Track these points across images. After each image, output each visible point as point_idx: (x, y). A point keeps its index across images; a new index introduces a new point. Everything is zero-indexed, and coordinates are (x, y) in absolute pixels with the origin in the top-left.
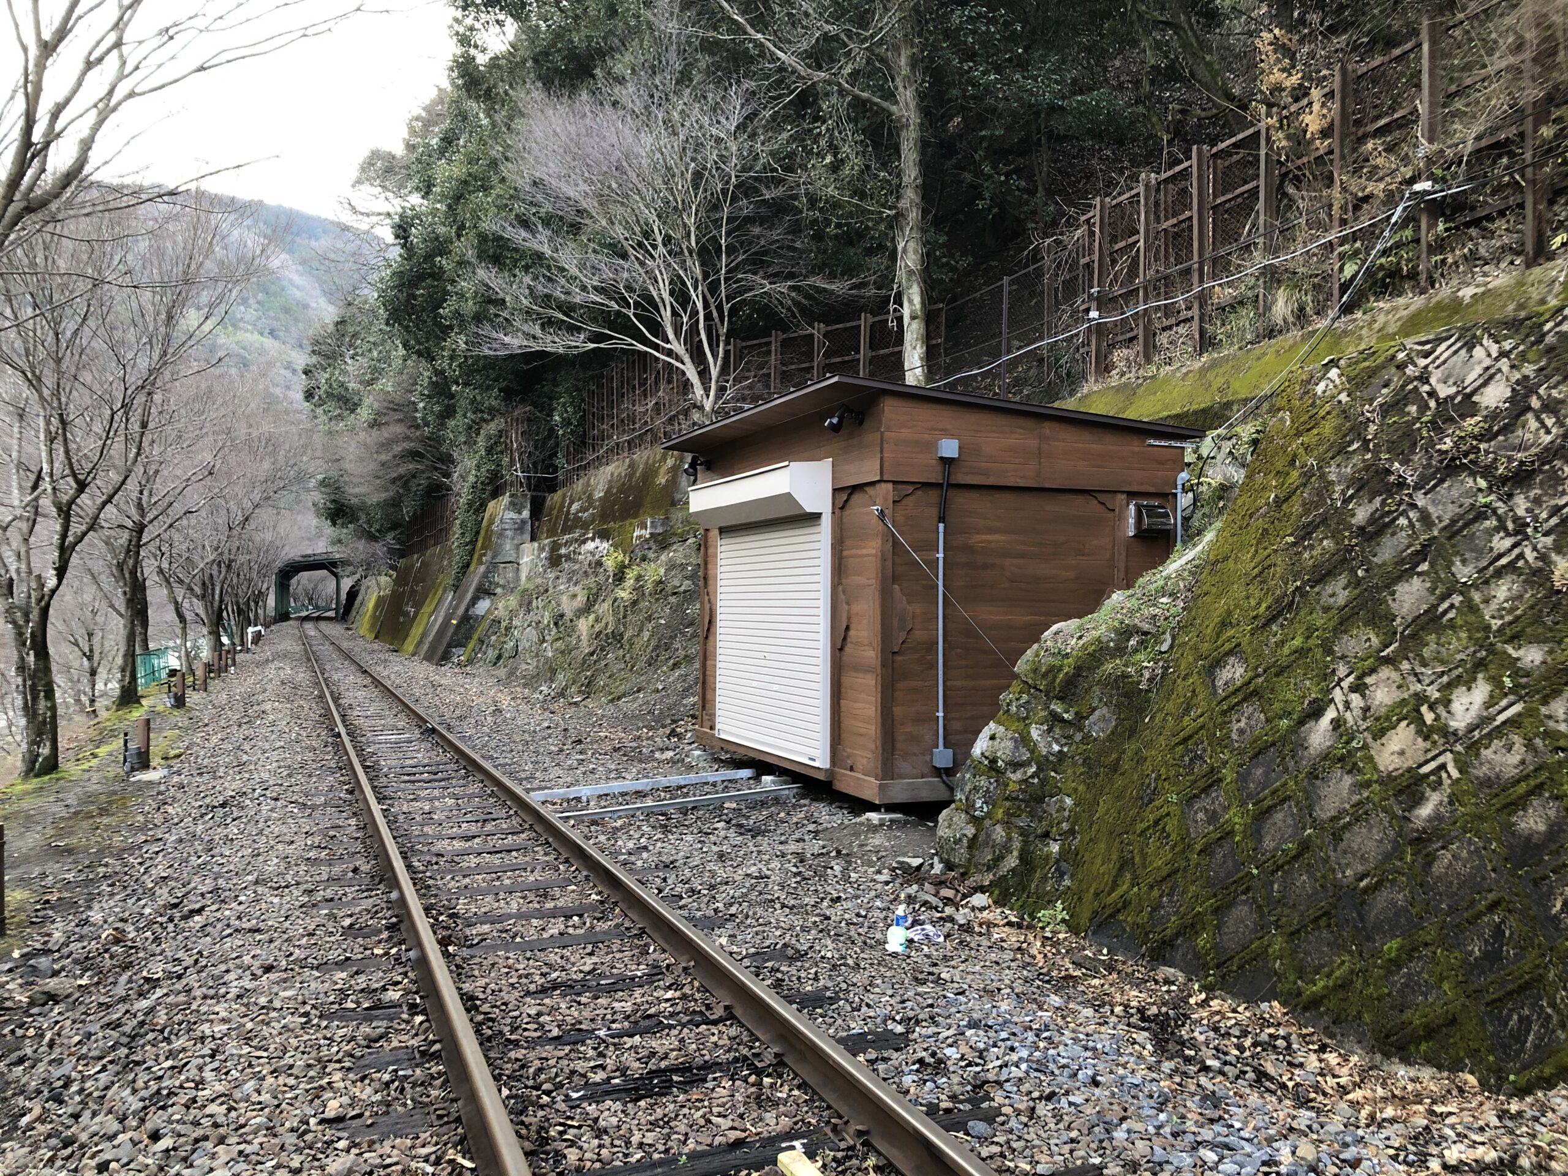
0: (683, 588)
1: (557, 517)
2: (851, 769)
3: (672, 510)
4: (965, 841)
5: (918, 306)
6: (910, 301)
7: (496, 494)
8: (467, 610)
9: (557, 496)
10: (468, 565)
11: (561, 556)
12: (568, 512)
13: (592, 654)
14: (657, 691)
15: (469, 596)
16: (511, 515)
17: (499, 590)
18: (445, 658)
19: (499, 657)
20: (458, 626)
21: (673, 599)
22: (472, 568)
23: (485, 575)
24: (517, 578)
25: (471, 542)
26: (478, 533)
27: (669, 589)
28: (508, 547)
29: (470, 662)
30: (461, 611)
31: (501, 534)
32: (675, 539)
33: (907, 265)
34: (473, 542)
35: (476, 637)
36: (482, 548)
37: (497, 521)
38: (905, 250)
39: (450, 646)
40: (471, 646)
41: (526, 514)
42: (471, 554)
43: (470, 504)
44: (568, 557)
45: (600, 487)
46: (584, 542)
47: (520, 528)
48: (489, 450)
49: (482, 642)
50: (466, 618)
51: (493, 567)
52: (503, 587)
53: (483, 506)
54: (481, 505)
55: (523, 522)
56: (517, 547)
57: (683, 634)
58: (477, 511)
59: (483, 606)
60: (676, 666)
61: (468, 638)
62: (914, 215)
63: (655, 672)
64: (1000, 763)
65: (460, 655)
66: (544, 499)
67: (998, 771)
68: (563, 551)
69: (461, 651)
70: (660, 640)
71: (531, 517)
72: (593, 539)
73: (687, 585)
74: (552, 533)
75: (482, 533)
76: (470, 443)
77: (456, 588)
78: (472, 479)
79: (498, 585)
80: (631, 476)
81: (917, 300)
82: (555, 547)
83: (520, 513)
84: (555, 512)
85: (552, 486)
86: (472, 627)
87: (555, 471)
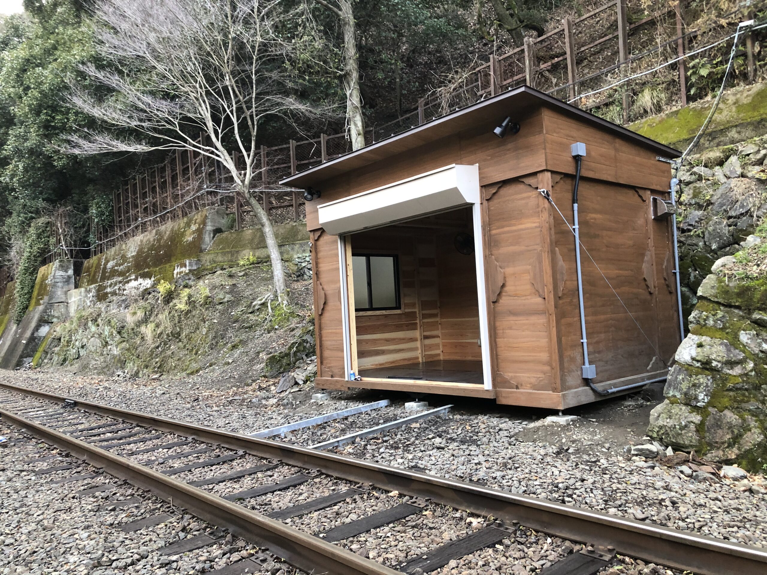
0: (226, 300)
1: (95, 273)
2: (517, 388)
3: (202, 255)
4: (692, 427)
5: (360, 128)
6: (356, 125)
7: (44, 262)
8: (33, 334)
9: (93, 260)
10: (27, 307)
11: (107, 294)
12: (105, 268)
13: (157, 347)
14: (228, 364)
15: (33, 324)
16: (61, 273)
17: (55, 320)
18: (19, 365)
19: (65, 360)
20: (27, 344)
21: (220, 307)
22: (31, 308)
23: (45, 311)
24: (68, 311)
25: (28, 293)
26: (33, 287)
27: (216, 301)
28: (59, 293)
29: (39, 365)
30: (28, 334)
31: (54, 285)
32: (206, 272)
33: (353, 104)
34: (30, 293)
35: (41, 349)
36: (39, 295)
37: (50, 278)
38: (351, 95)
39: (22, 357)
40: (38, 355)
41: (71, 272)
42: (29, 300)
43: (26, 269)
44: (114, 293)
45: (132, 249)
46: (128, 282)
47: (67, 280)
48: (39, 236)
49: (47, 353)
50: (32, 339)
51: (50, 305)
52: (58, 318)
53: (35, 270)
54: (34, 270)
55: (69, 277)
56: (66, 293)
57: (233, 328)
58: (31, 274)
59: (44, 330)
60: (234, 347)
61: (35, 351)
62: (355, 75)
63: (219, 352)
64: (714, 364)
65: (29, 362)
66: (82, 263)
67: (714, 370)
68: (109, 290)
69: (30, 359)
70: (216, 333)
71: (74, 274)
72: (136, 279)
73: (228, 297)
74: (92, 281)
75: (37, 287)
76: (23, 232)
77: (19, 322)
78: (26, 254)
79: (54, 316)
80: (159, 240)
81: (360, 124)
82: (100, 289)
83: (67, 272)
84: (94, 269)
85: (87, 255)
86: (37, 344)
87: (89, 246)
